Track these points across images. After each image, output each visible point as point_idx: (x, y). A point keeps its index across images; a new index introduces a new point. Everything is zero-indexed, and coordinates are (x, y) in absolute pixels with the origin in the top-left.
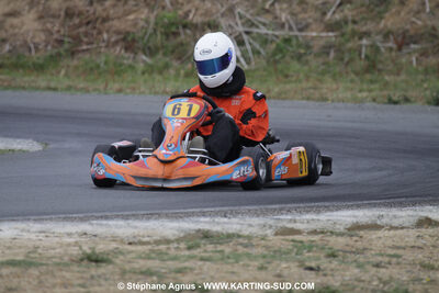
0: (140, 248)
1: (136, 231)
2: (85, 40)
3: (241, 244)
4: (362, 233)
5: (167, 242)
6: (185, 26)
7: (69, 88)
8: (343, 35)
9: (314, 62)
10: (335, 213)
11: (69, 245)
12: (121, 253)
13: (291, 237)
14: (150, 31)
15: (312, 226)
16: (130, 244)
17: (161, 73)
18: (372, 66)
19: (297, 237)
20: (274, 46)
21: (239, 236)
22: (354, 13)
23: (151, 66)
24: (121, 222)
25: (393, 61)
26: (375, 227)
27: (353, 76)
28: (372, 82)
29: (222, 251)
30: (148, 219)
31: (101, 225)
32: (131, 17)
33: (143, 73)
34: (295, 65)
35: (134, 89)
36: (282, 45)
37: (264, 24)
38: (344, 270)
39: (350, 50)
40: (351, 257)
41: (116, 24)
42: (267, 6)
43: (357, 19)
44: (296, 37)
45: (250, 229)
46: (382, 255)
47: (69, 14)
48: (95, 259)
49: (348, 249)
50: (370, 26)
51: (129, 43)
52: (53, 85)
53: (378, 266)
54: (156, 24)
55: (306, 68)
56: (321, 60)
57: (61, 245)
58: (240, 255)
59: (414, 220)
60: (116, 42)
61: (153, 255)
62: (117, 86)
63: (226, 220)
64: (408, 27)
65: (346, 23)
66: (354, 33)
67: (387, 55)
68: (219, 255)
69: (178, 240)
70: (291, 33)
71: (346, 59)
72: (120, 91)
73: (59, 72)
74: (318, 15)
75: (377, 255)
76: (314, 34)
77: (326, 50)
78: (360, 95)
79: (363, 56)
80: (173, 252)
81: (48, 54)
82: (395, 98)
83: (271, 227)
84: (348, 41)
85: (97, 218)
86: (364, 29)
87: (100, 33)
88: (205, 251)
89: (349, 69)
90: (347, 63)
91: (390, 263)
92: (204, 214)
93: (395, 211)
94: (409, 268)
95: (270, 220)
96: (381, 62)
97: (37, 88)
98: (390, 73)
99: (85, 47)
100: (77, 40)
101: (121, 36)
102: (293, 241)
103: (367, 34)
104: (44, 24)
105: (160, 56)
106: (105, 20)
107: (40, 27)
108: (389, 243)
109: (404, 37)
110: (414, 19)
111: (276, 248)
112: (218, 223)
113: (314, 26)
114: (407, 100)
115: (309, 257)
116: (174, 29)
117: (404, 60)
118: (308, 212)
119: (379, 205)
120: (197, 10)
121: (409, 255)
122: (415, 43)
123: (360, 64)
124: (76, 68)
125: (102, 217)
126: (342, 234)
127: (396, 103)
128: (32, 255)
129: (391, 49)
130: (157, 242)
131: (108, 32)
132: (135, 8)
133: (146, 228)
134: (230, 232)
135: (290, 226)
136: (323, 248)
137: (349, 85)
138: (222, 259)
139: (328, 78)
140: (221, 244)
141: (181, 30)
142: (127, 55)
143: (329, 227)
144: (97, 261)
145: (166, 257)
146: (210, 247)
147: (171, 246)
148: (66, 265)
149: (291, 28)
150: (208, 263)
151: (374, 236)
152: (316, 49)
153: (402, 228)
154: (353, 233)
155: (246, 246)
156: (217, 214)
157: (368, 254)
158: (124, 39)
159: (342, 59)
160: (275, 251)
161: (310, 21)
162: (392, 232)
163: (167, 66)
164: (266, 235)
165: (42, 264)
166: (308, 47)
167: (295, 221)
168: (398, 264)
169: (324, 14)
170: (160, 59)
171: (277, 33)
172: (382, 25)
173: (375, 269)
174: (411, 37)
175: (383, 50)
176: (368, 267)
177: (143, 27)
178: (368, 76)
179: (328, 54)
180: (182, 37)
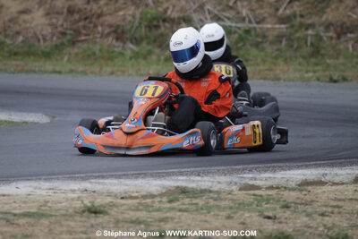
0: (130, 202)
1: (127, 188)
2: (84, 32)
3: (212, 198)
4: (310, 188)
5: (152, 196)
6: (164, 21)
7: (71, 71)
8: (292, 26)
9: (270, 49)
10: (288, 172)
11: (73, 199)
12: (115, 206)
13: (252, 192)
14: (136, 24)
15: (269, 183)
16: (122, 198)
17: (145, 58)
18: (316, 51)
19: (257, 192)
20: (236, 36)
21: (210, 192)
22: (301, 9)
23: (137, 53)
24: (115, 181)
25: (334, 47)
26: (320, 183)
27: (301, 60)
28: (316, 64)
29: (197, 204)
30: (137, 178)
31: (99, 183)
32: (121, 13)
33: (131, 58)
34: (254, 51)
35: (123, 72)
36: (243, 35)
37: (229, 19)
38: (295, 218)
39: (298, 39)
40: (301, 208)
41: (109, 19)
42: (231, 4)
43: (303, 13)
44: (255, 28)
45: (219, 186)
46: (326, 206)
47: (71, 11)
48: (94, 211)
49: (298, 201)
50: (315, 19)
51: (119, 34)
52: (58, 69)
53: (323, 215)
54: (141, 19)
55: (262, 54)
56: (275, 47)
57: (67, 200)
58: (211, 207)
59: (352, 178)
60: (109, 34)
61: (141, 207)
62: (109, 69)
63: (199, 178)
64: (345, 20)
65: (295, 16)
66: (301, 25)
67: (328, 43)
68: (194, 207)
69: (161, 195)
70: (251, 26)
71: (295, 46)
72: (112, 73)
73: (62, 58)
74: (272, 11)
75: (322, 206)
76: (269, 26)
77: (279, 38)
78: (306, 75)
79: (309, 44)
80: (157, 205)
81: (54, 43)
82: (335, 78)
83: (236, 183)
84: (297, 31)
85: (95, 177)
86: (310, 22)
87: (96, 26)
88: (184, 204)
89: (298, 54)
90: (296, 50)
91: (333, 213)
92: (181, 174)
93: (336, 170)
94: (348, 216)
95: (235, 178)
96: (324, 48)
97: (45, 72)
98: (331, 57)
99: (83, 38)
100: (77, 32)
101: (113, 29)
102: (254, 195)
103: (312, 26)
104: (50, 19)
105: (144, 44)
106: (100, 16)
107: (47, 22)
108: (332, 196)
109: (342, 28)
110: (350, 13)
111: (241, 201)
112: (193, 181)
113: (269, 20)
114: (345, 79)
115: (267, 208)
116: (155, 23)
117: (342, 47)
118: (265, 171)
119: (324, 165)
120: (174, 7)
121: (348, 206)
122: (351, 32)
123: (307, 50)
124: (77, 54)
125: (99, 177)
126: (293, 190)
127: (335, 81)
128: (43, 208)
129: (331, 38)
130: (144, 197)
131: (102, 25)
132: (124, 6)
133: (135, 186)
134: (203, 188)
135: (251, 182)
136: (278, 201)
137: (298, 67)
138: (197, 210)
139: (280, 61)
140: (196, 198)
141: (161, 23)
142: (117, 44)
143: (283, 183)
144: (95, 213)
145: (151, 209)
146: (187, 201)
147: (155, 200)
148: (71, 216)
149: (250, 22)
150: (186, 214)
151: (319, 191)
152: (270, 38)
153: (343, 184)
154: (302, 188)
155: (216, 200)
156: (192, 173)
157: (315, 205)
158: (115, 32)
159: (292, 46)
160: (240, 204)
161: (266, 15)
162: (334, 188)
163: (150, 53)
164: (232, 191)
165: (51, 216)
166: (264, 37)
167: (255, 179)
168: (340, 213)
169: (277, 10)
170: (145, 47)
171: (239, 25)
172: (324, 18)
173: (321, 217)
174: (348, 28)
175: (325, 38)
176: (316, 216)
177: (130, 21)
178: (313, 60)
179: (281, 42)
180: (163, 29)
